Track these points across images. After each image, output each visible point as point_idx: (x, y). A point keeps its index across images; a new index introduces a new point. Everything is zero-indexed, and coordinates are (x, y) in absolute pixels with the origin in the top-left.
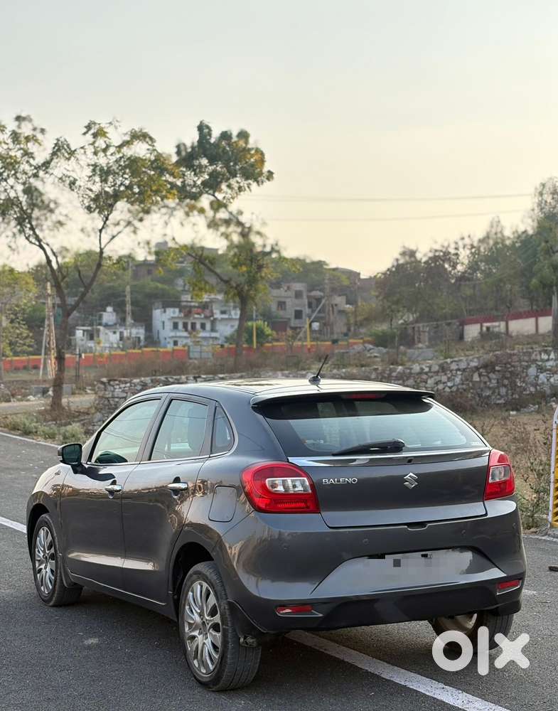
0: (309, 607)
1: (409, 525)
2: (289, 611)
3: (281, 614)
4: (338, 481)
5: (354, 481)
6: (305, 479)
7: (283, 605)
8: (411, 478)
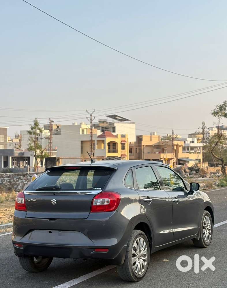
1: (50, 219)
4: (30, 200)
5: (35, 200)
6: (23, 198)
8: (54, 201)
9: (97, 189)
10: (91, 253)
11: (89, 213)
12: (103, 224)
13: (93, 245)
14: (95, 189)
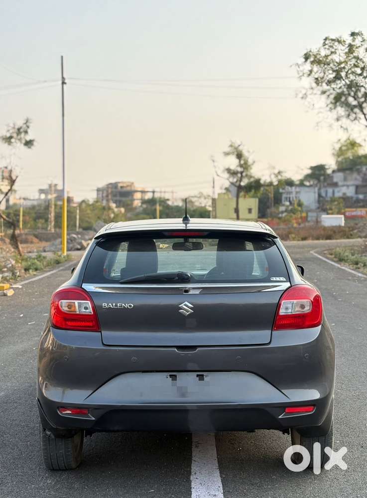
0: (86, 411)
1: (179, 347)
2: (70, 412)
3: (63, 414)
4: (115, 306)
5: (130, 306)
6: (89, 302)
7: (64, 407)
8: (186, 307)
9: (278, 279)
10: (280, 417)
11: (270, 331)
12: (305, 356)
13: (284, 400)
14: (274, 279)
